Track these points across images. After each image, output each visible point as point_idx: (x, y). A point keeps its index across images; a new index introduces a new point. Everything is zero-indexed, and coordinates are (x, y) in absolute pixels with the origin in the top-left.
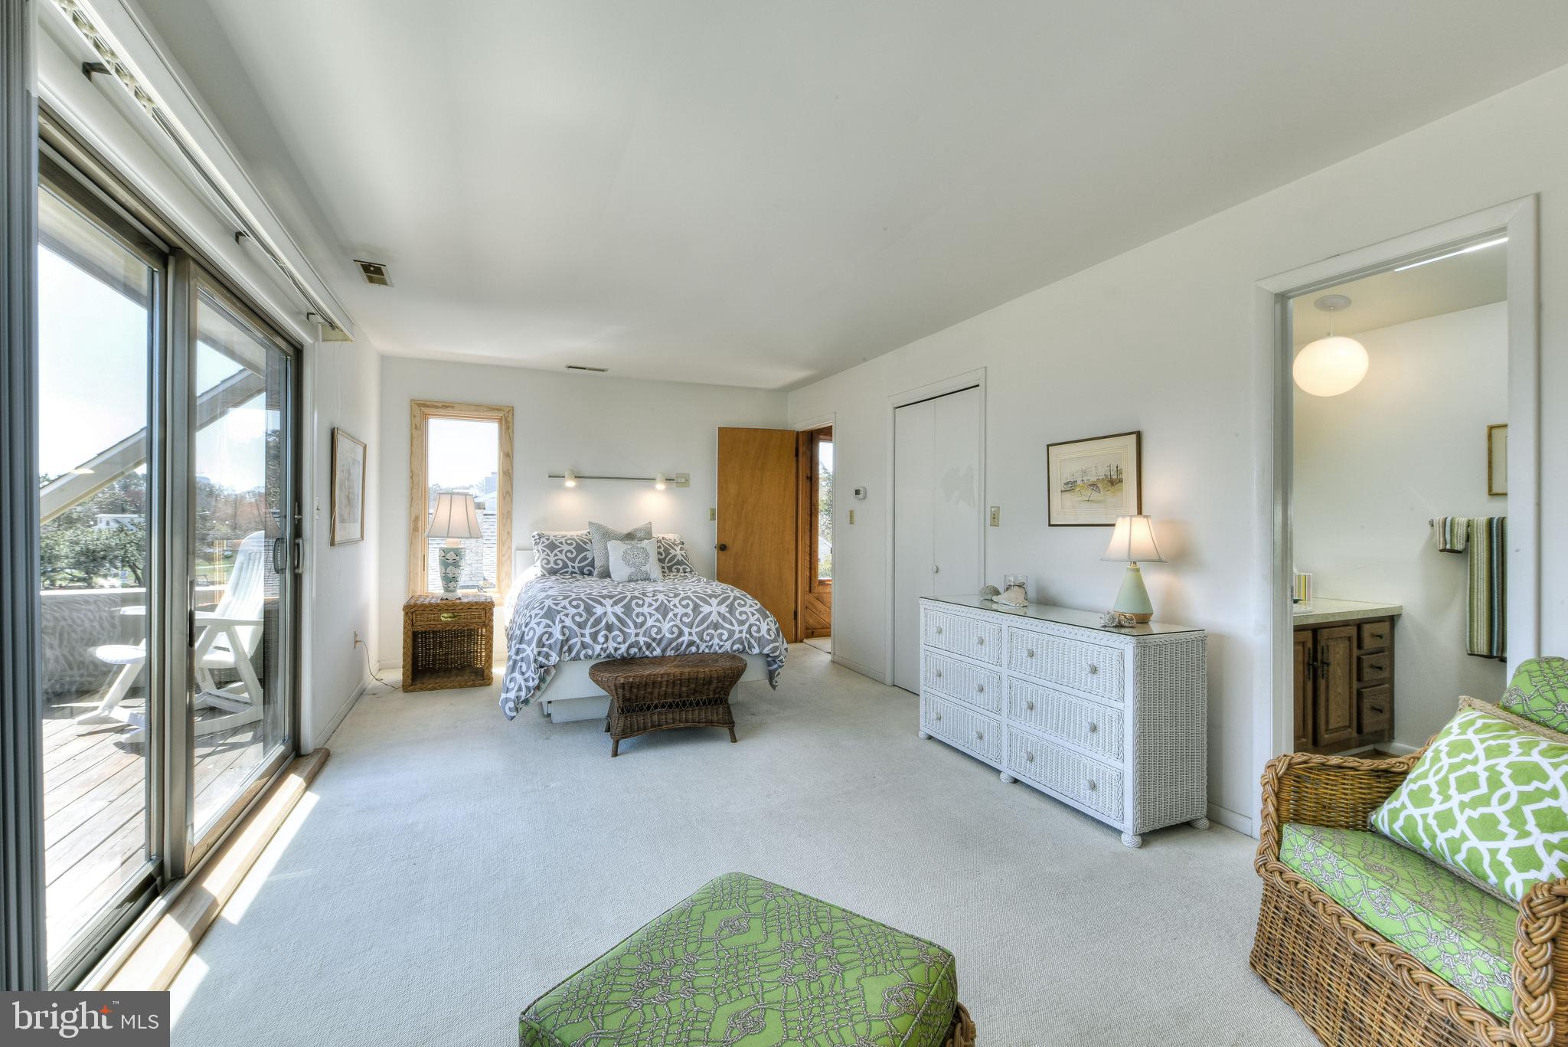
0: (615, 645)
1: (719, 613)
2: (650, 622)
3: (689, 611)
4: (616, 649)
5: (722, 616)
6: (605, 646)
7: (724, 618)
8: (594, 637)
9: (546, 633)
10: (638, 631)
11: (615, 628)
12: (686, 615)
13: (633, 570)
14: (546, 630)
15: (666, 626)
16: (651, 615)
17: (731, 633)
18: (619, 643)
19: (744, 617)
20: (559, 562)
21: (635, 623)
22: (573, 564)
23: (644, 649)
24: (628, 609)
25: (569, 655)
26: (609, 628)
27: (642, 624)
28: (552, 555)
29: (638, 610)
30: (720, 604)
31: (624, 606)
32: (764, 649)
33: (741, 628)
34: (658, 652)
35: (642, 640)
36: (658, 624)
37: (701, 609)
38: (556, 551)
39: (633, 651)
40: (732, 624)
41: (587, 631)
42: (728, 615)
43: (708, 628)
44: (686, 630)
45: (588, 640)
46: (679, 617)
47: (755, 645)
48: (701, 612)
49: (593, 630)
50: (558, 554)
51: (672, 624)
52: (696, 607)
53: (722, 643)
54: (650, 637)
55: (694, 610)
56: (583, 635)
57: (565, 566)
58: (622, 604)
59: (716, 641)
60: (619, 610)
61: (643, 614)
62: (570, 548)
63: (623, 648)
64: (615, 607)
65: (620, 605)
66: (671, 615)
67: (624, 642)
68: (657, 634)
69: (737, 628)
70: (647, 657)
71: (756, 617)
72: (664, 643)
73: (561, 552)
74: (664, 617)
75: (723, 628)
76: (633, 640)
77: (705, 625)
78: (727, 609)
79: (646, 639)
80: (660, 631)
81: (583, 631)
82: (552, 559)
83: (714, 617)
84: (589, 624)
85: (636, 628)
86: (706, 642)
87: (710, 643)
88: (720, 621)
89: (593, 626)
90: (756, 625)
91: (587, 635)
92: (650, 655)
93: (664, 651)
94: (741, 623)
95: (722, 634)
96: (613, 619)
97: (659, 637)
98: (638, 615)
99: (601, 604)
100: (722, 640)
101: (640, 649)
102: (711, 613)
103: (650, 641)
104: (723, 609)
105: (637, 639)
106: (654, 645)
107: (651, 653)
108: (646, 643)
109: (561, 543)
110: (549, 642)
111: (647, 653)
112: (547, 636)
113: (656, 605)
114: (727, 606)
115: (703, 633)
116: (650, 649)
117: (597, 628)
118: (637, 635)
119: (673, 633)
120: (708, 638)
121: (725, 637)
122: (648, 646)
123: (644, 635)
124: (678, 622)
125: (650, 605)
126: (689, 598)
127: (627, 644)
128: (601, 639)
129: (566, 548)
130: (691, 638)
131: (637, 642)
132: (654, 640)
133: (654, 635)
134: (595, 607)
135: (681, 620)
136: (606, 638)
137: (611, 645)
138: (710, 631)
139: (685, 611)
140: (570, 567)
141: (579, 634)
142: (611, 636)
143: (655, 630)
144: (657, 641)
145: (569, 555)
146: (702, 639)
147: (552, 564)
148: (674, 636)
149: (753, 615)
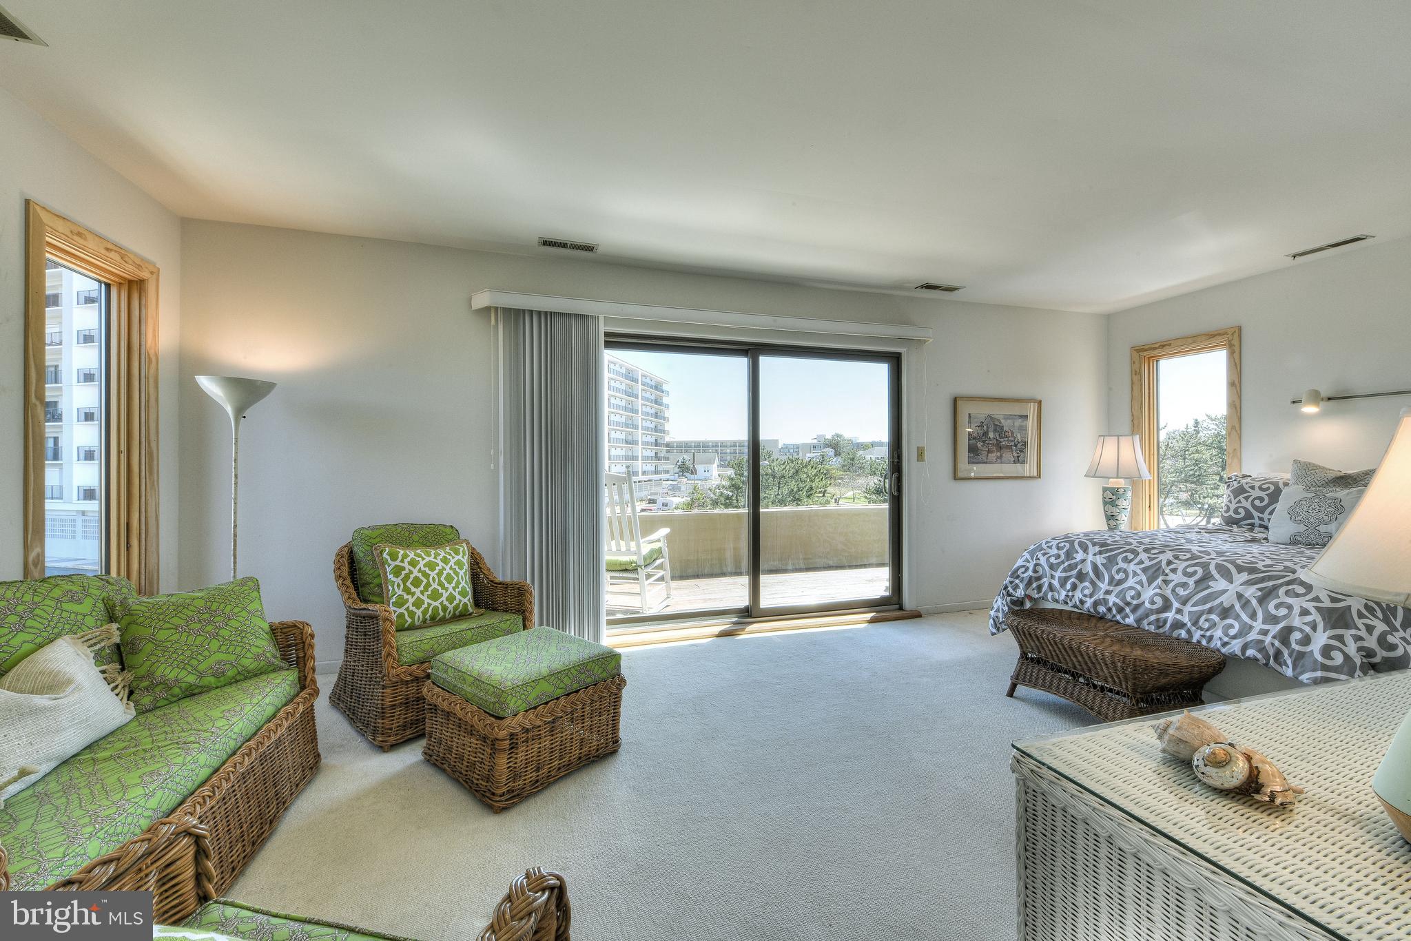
0: (1081, 596)
1: (1240, 596)
2: (1131, 582)
3: (1191, 582)
4: (1082, 602)
5: (1243, 601)
6: (1070, 594)
7: (1246, 604)
8: (1063, 582)
9: (1023, 566)
10: (1111, 588)
11: (1088, 579)
12: (1184, 585)
14: (1024, 563)
15: (1148, 593)
16: (1135, 574)
17: (1245, 629)
18: (1085, 596)
19: (1283, 612)
20: (1241, 510)
21: (1112, 579)
22: (1261, 515)
23: (1114, 611)
24: (1111, 561)
25: (1038, 593)
26: (1081, 576)
27: (1120, 582)
28: (1234, 501)
29: (1122, 565)
30: (1249, 583)
31: (1109, 558)
32: (1302, 673)
33: (1266, 627)
34: (1130, 620)
35: (1112, 599)
36: (1138, 587)
37: (1211, 583)
38: (1241, 497)
39: (1102, 609)
40: (1253, 616)
41: (1058, 574)
42: (1254, 602)
43: (1210, 611)
44: (1176, 605)
45: (1056, 583)
46: (1171, 585)
47: (1289, 662)
48: (1208, 587)
49: (1064, 575)
50: (1243, 500)
51: (1158, 591)
52: (1207, 577)
53: (1226, 639)
54: (1123, 599)
55: (1197, 583)
56: (1052, 577)
57: (1249, 515)
58: (1108, 555)
59: (1218, 633)
60: (1100, 560)
61: (1125, 571)
62: (1263, 494)
63: (1089, 602)
64: (1098, 557)
65: (1104, 556)
66: (1159, 581)
67: (1091, 596)
68: (1133, 598)
69: (1258, 625)
70: (1118, 622)
71: (1308, 619)
72: (1140, 612)
73: (1247, 498)
74: (1151, 581)
75: (1237, 617)
76: (1101, 597)
77: (1208, 606)
78: (1260, 593)
79: (1118, 601)
80: (1139, 595)
81: (1054, 573)
82: (1233, 507)
83: (1226, 600)
84: (1062, 567)
85: (1110, 583)
86: (1202, 629)
87: (1208, 634)
88: (1237, 607)
89: (1065, 570)
90: (1301, 631)
91: (1057, 578)
92: (1122, 621)
93: (1138, 621)
94: (1274, 620)
95: (1231, 626)
96: (1088, 568)
97: (1135, 602)
98: (1118, 571)
99: (1085, 550)
100: (1227, 635)
101: (1109, 610)
102: (1224, 591)
103: (1121, 604)
104: (1251, 592)
105: (1107, 597)
106: (1128, 610)
107: (1123, 618)
108: (1115, 604)
109: (1253, 488)
110: (1022, 575)
111: (1118, 617)
112: (1023, 569)
113: (1147, 563)
114: (1260, 589)
115: (1200, 616)
116: (1123, 614)
117: (1069, 574)
118: (1108, 592)
119: (1153, 603)
120: (1206, 625)
121: (1232, 632)
122: (1120, 610)
123: (1117, 596)
124: (1168, 593)
125: (1141, 562)
126: (1205, 566)
127: (1093, 599)
128: (1068, 586)
129: (1256, 493)
130: (1178, 617)
131: (1105, 601)
132: (1128, 604)
133: (1129, 599)
134: (1077, 552)
135: (1173, 590)
136: (1074, 587)
137: (1078, 595)
138: (1214, 617)
139: (1185, 579)
140: (1256, 518)
141: (1048, 575)
142: (1080, 586)
143: (1133, 593)
144: (1132, 607)
145: (1257, 503)
146: (1195, 623)
147: (1231, 513)
148: (1155, 607)
149: (1305, 612)
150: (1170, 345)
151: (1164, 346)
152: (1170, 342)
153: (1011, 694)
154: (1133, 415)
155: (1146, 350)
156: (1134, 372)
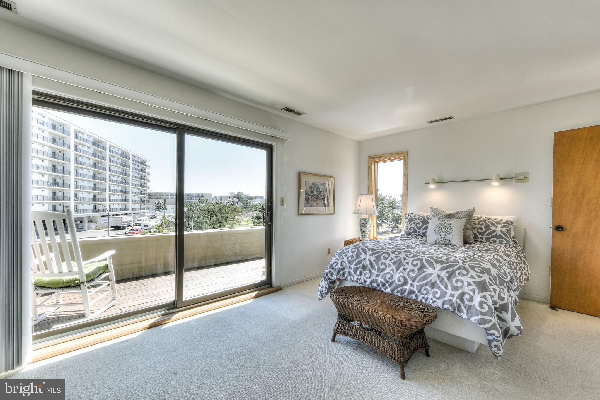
0: (364, 278)
1: (439, 276)
2: (388, 270)
3: (416, 269)
4: (365, 281)
5: (441, 279)
6: (359, 277)
7: (442, 280)
8: (356, 270)
9: (335, 262)
10: (379, 273)
11: (367, 269)
12: (413, 271)
13: (440, 237)
14: (336, 261)
15: (397, 275)
16: (390, 265)
17: (443, 294)
18: (367, 278)
19: (459, 284)
20: (412, 229)
21: (379, 268)
22: (419, 231)
23: (381, 286)
24: (378, 258)
25: (343, 277)
26: (364, 267)
27: (383, 270)
28: (409, 225)
29: (383, 261)
30: (443, 269)
31: (377, 257)
32: (471, 317)
33: (453, 293)
34: (388, 290)
35: (380, 279)
36: (392, 272)
37: (425, 270)
38: (412, 223)
39: (375, 285)
40: (446, 287)
41: (353, 266)
42: (446, 279)
43: (426, 284)
44: (410, 282)
45: (352, 271)
46: (407, 271)
47: (465, 311)
48: (424, 272)
49: (356, 267)
50: (413, 224)
51: (401, 274)
52: (423, 267)
53: (434, 299)
54: (385, 279)
55: (419, 269)
56: (350, 268)
57: (415, 231)
58: (376, 255)
59: (430, 296)
60: (373, 258)
61: (385, 264)
62: (419, 221)
63: (368, 282)
64: (371, 256)
65: (374, 256)
66: (401, 269)
67: (369, 278)
68: (389, 278)
69: (449, 292)
70: (382, 292)
71: (471, 287)
72: (393, 286)
73: (414, 223)
74: (397, 269)
75: (439, 288)
76: (374, 278)
77: (425, 282)
78: (447, 275)
79: (382, 280)
80: (392, 277)
81: (351, 266)
82: (409, 227)
83: (433, 278)
84: (355, 263)
85: (378, 271)
86: (423, 294)
87: (426, 296)
88: (438, 282)
89: (356, 264)
90: (469, 294)
91: (352, 269)
92: (384, 291)
93: (392, 291)
94: (456, 289)
95: (436, 292)
96: (367, 263)
97: (390, 281)
98: (382, 264)
99: (365, 253)
100: (435, 297)
101: (378, 285)
102: (432, 274)
103: (384, 282)
104: (443, 274)
105: (377, 278)
106: (387, 285)
107: (385, 289)
108: (381, 282)
109: (416, 219)
110: (335, 268)
111: (383, 289)
112: (335, 264)
113: (395, 260)
114: (447, 272)
115: (421, 288)
116: (385, 287)
117: (358, 266)
118: (377, 276)
119: (399, 281)
120: (425, 292)
121: (438, 296)
122: (384, 285)
123: (382, 278)
124: (406, 275)
125: (392, 259)
126: (421, 260)
127: (370, 280)
128: (358, 273)
129: (417, 221)
130: (412, 288)
131: (376, 281)
132: (387, 282)
133: (388, 279)
134: (361, 254)
135: (408, 274)
136: (361, 273)
137: (363, 277)
138: (428, 287)
139: (413, 268)
140: (418, 232)
141: (348, 267)
142: (364, 272)
143: (389, 276)
144: (389, 283)
145: (418, 225)
146: (420, 291)
147: (408, 230)
148: (400, 283)
149: (469, 284)
150: (383, 156)
151: (381, 157)
152: (383, 155)
153: (333, 340)
154: (368, 186)
155: (374, 158)
156: (369, 167)
